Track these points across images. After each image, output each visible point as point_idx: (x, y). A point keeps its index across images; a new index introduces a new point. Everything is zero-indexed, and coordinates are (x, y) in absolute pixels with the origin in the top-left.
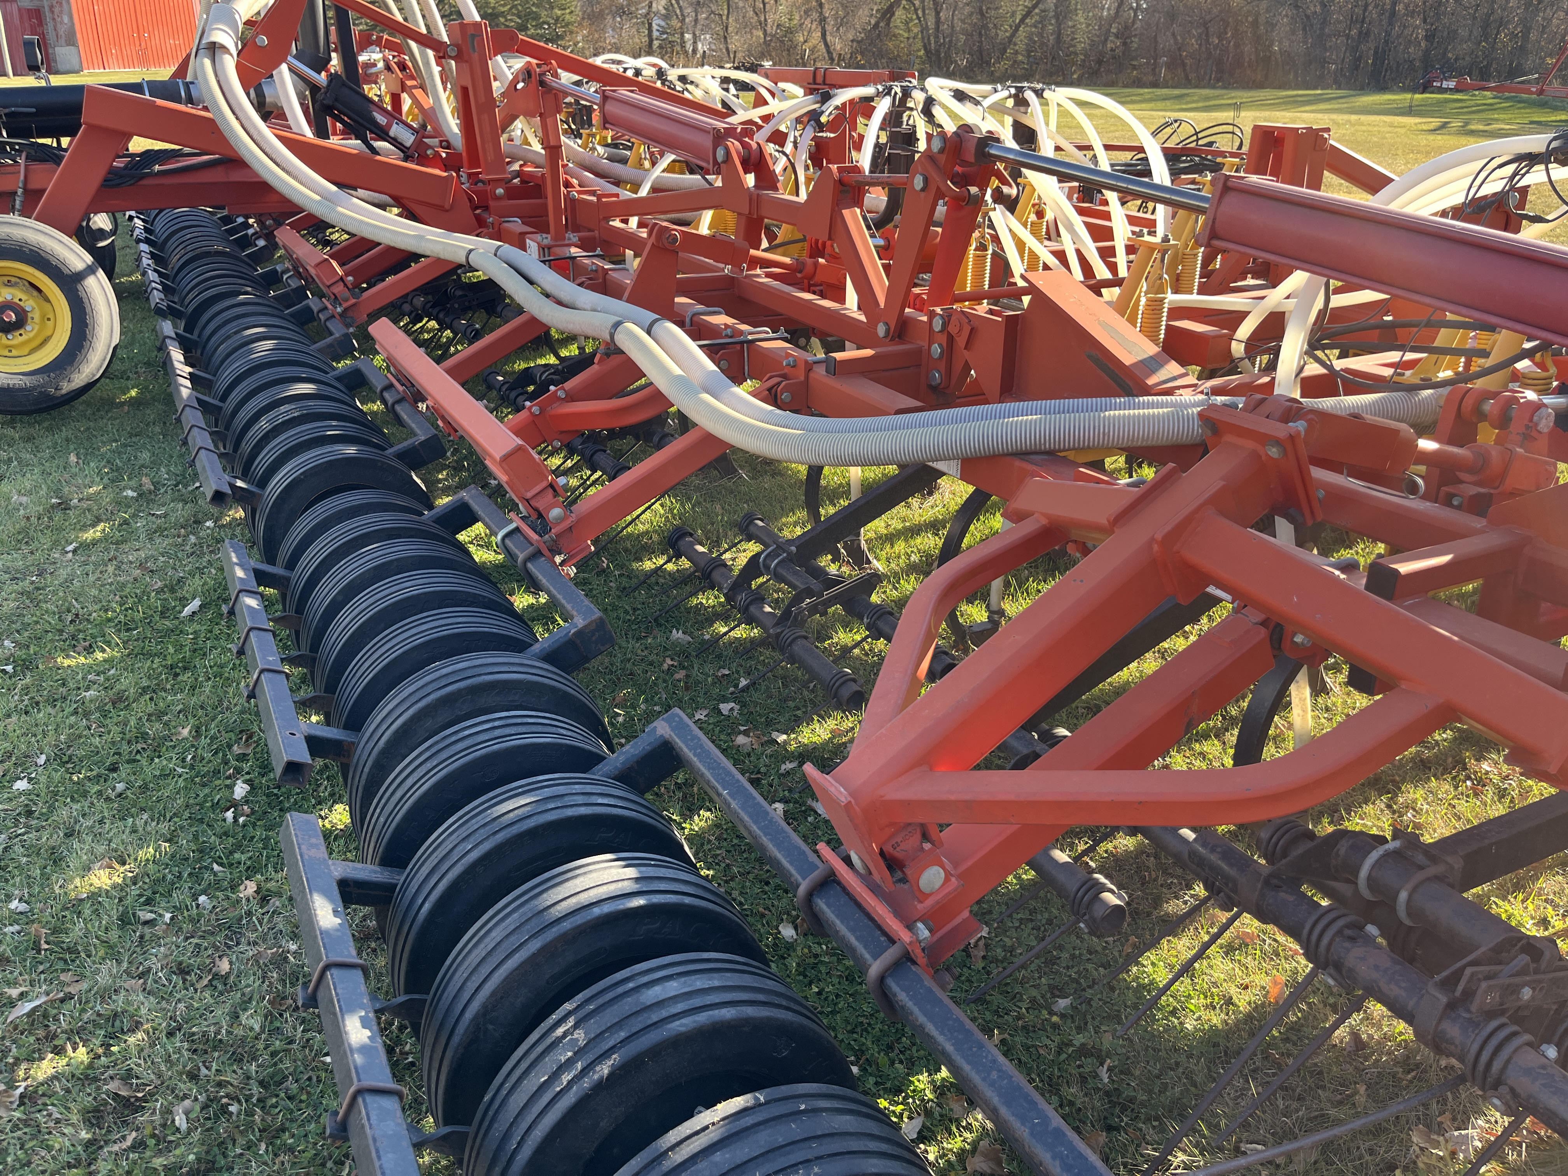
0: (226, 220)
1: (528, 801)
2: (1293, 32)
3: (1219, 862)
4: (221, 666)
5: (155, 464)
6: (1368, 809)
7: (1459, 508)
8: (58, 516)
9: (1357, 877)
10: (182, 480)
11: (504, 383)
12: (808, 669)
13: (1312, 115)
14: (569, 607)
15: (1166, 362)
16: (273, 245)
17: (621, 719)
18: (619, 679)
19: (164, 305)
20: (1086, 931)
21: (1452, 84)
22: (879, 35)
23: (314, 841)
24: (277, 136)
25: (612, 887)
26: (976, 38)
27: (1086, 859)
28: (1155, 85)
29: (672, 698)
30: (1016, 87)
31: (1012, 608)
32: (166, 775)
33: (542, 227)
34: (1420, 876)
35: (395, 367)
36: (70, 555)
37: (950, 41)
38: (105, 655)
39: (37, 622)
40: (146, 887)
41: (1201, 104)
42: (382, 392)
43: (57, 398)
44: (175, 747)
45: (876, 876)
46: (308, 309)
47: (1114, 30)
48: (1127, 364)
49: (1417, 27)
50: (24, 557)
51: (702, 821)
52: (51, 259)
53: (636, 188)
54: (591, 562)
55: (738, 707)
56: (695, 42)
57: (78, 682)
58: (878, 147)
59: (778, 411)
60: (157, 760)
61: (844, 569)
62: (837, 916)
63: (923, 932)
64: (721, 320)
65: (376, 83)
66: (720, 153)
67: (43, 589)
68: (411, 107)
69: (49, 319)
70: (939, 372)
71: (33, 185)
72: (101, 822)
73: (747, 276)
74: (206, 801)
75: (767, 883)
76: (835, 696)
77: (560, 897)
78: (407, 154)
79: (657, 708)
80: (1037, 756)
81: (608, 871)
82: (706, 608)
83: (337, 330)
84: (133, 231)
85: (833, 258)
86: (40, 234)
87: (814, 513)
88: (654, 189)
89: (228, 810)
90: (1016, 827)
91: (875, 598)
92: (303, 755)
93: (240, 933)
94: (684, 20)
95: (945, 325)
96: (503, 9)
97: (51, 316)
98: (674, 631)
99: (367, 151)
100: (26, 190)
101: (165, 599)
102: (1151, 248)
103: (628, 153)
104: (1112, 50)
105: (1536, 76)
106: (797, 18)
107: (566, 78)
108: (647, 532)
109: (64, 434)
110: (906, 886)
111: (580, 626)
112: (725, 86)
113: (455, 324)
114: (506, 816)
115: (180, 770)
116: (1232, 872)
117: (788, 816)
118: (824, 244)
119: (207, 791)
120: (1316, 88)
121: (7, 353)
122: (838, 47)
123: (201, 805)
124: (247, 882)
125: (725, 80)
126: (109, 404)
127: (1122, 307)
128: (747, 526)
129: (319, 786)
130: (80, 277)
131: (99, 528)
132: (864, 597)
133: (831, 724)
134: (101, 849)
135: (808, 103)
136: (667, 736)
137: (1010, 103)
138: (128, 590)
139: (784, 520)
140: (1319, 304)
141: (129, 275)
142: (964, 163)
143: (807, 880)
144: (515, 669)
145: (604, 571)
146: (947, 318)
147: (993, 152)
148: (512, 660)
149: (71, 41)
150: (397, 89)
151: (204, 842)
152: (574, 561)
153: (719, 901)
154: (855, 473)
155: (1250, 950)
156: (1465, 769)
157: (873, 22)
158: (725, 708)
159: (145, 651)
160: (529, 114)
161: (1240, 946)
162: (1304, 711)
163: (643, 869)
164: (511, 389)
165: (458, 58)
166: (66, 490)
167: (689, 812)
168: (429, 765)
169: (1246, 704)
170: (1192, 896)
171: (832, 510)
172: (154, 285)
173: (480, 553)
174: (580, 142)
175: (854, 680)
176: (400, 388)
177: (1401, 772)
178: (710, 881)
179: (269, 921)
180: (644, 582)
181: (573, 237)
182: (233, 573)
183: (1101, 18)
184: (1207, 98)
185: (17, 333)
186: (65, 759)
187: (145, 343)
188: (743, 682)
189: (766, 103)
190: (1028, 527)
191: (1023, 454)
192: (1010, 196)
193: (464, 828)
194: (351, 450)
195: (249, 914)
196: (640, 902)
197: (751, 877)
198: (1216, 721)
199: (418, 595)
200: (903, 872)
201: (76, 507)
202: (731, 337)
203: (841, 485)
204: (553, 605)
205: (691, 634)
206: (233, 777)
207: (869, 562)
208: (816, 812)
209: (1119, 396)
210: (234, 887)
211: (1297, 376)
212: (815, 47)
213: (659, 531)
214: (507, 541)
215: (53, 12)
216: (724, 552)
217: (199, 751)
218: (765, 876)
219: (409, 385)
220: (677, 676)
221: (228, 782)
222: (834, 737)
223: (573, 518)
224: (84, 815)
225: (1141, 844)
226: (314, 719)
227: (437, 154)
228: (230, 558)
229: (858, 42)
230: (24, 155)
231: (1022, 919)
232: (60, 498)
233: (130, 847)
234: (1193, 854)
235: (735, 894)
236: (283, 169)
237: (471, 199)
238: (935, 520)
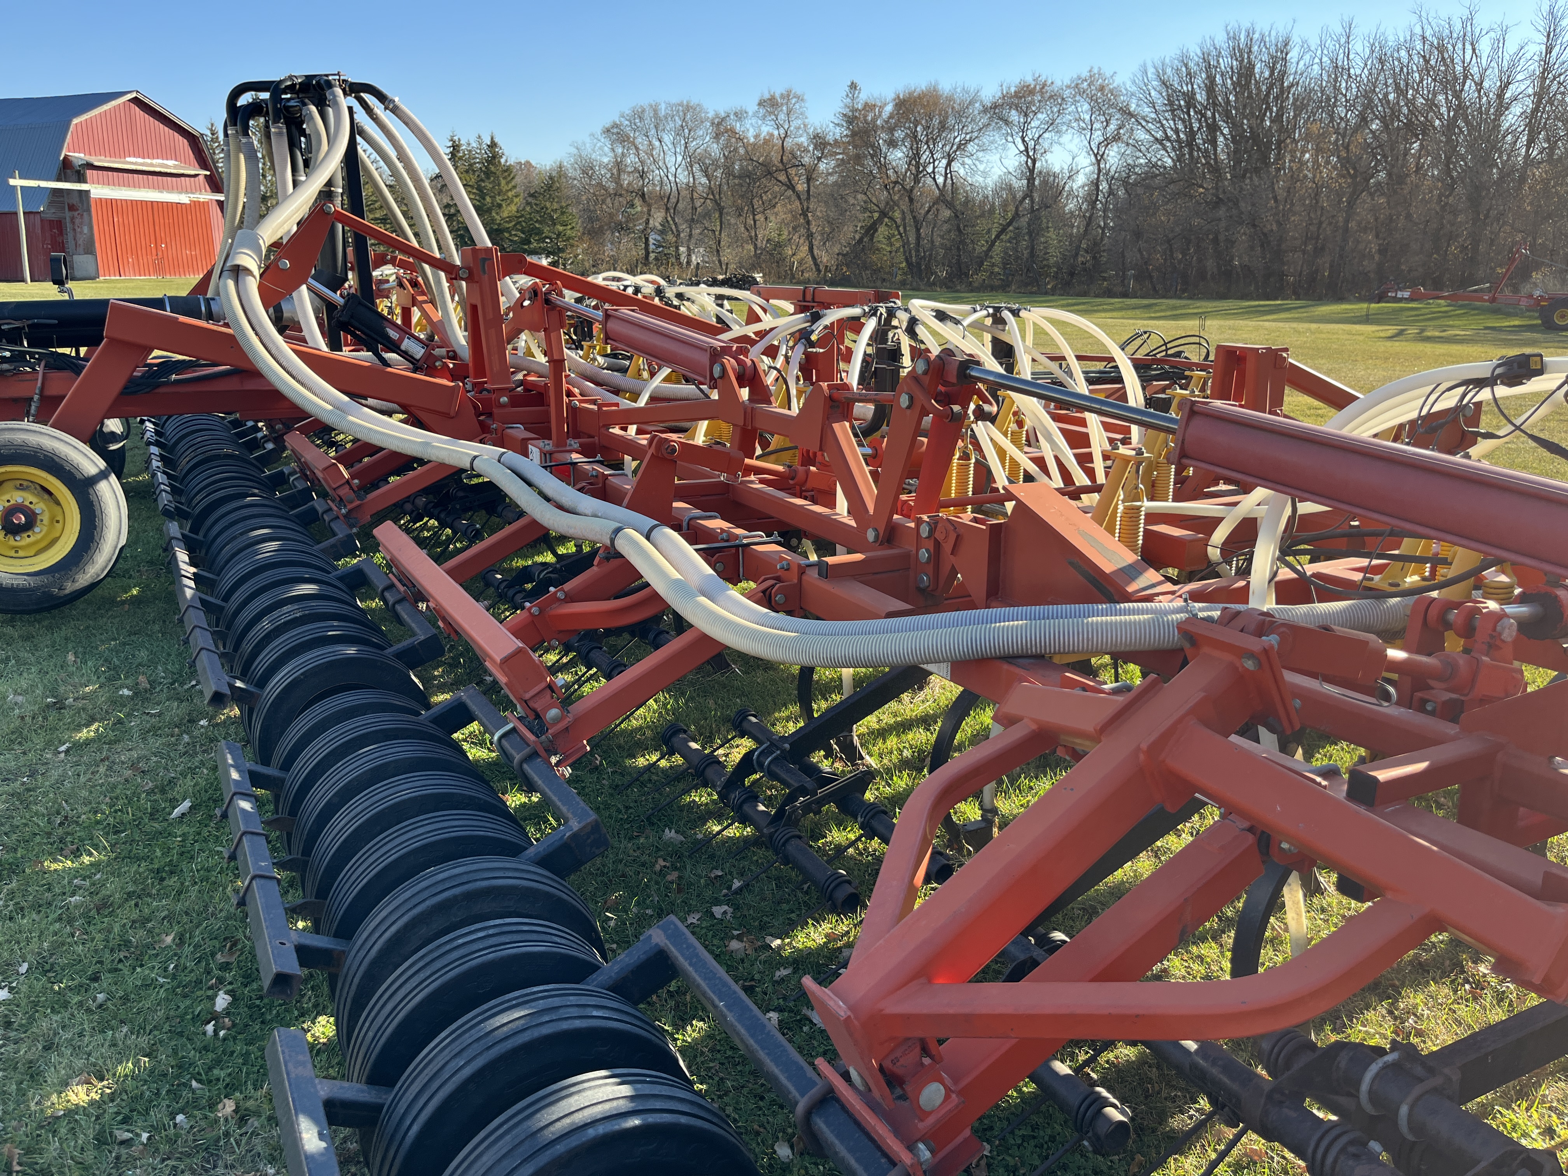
0: (236, 424)
1: (522, 1013)
2: (1252, 248)
3: (1221, 1076)
4: (208, 870)
5: (152, 663)
6: (1370, 1015)
7: (1432, 713)
8: (53, 715)
9: (1358, 1090)
10: (178, 678)
11: (503, 581)
12: (802, 870)
13: (1274, 324)
14: (564, 809)
15: (1145, 570)
16: (281, 446)
17: (612, 923)
18: (610, 881)
19: (171, 507)
20: (1090, 1149)
21: (1406, 294)
22: (863, 249)
23: (301, 1057)
24: (294, 351)
25: (607, 1106)
26: (954, 252)
27: (1088, 1070)
28: (1125, 295)
29: (664, 901)
30: (993, 307)
31: (1007, 805)
32: (149, 985)
33: (543, 433)
34: (1417, 1090)
35: (397, 568)
36: (63, 755)
37: (931, 255)
38: (92, 859)
39: (26, 825)
40: (124, 1104)
41: (1169, 313)
42: (383, 591)
43: (61, 597)
44: (157, 955)
45: (876, 1094)
46: (313, 510)
47: (1084, 246)
48: (1107, 571)
49: (1370, 242)
50: (17, 758)
51: (695, 1031)
52: (65, 464)
53: (635, 397)
54: (584, 759)
55: (731, 910)
56: (689, 255)
57: (64, 887)
58: (867, 361)
59: (773, 614)
60: (139, 970)
61: (837, 765)
62: (837, 1136)
63: (925, 1154)
64: (717, 524)
65: (388, 297)
66: (717, 370)
67: (34, 790)
68: (420, 319)
69: (58, 522)
70: (927, 575)
71: (52, 391)
72: (81, 1035)
73: (742, 482)
74: (186, 1014)
75: (762, 1098)
76: (830, 898)
77: (555, 1117)
78: (416, 365)
79: (649, 912)
80: (1035, 964)
81: (603, 1089)
82: (699, 806)
83: (341, 531)
84: (143, 434)
85: (823, 466)
86: (55, 441)
87: (807, 710)
88: (653, 399)
89: (209, 1022)
90: (1014, 1041)
91: (869, 796)
92: (292, 966)
93: (217, 1155)
94: (679, 235)
95: (932, 532)
96: (507, 225)
97: (60, 518)
98: (667, 830)
99: (377, 362)
100: (42, 397)
101: (155, 801)
102: (1126, 460)
103: (627, 363)
104: (1082, 263)
105: (1488, 285)
106: (786, 233)
107: (570, 296)
108: (640, 728)
109: (63, 634)
110: (906, 1104)
111: (575, 829)
112: (720, 302)
113: (456, 523)
114: (500, 1030)
115: (161, 980)
116: (1235, 1087)
117: (783, 1026)
118: (815, 454)
119: (188, 1002)
120: (1276, 299)
121: (13, 554)
122: (825, 260)
123: (182, 1017)
124: (226, 1101)
125: (720, 298)
126: (112, 602)
127: (1102, 515)
128: (741, 722)
129: (303, 996)
130: (92, 481)
131: (93, 728)
132: (858, 795)
133: (826, 927)
134: (79, 1063)
135: (798, 321)
136: (662, 944)
137: (989, 321)
138: (118, 791)
139: (777, 715)
140: (1288, 511)
141: (137, 476)
142: (946, 383)
143: (806, 1098)
144: (510, 874)
145: (596, 768)
146: (934, 525)
147: (973, 373)
148: (508, 865)
149: (90, 250)
150: (407, 303)
151: (183, 1057)
152: (570, 761)
153: (715, 1120)
154: (847, 673)
155: (1258, 1168)
156: (1463, 972)
157: (857, 237)
158: (718, 911)
159: (132, 854)
160: (534, 329)
161: (1249, 1164)
162: (1299, 914)
163: (639, 1086)
164: (510, 586)
165: (469, 280)
166: (62, 689)
167: (681, 1022)
168: (422, 976)
169: (1241, 905)
170: (1197, 1110)
171: (824, 705)
172: (162, 487)
173: (474, 751)
174: (581, 353)
175: (849, 882)
176: (402, 589)
177: (1400, 977)
178: (703, 1097)
179: (248, 1143)
180: (637, 780)
181: (574, 443)
182: (228, 775)
183: (1071, 235)
184: (1175, 308)
185: (25, 535)
186: (47, 967)
187: (149, 543)
188: (737, 884)
189: (758, 320)
190: (1017, 733)
191: (1011, 658)
192: (990, 413)
193: (457, 1043)
194: (351, 651)
195: (227, 1134)
196: (636, 1122)
197: (745, 1091)
198: (1213, 923)
199: (416, 797)
200: (903, 1089)
201: (70, 707)
202: (727, 541)
203: (832, 679)
204: (545, 803)
205: (683, 833)
206: (215, 988)
207: (861, 758)
208: (811, 1022)
209: (1101, 603)
210: (212, 1105)
211: (1270, 581)
212: (802, 259)
213: (652, 726)
214: (504, 741)
215: (73, 223)
216: (718, 748)
217: (182, 961)
218: (759, 1091)
219: (410, 585)
220: (669, 878)
221: (210, 993)
222: (829, 942)
223: (570, 718)
224: (63, 1027)
225: (1142, 1054)
226: (301, 925)
227: (445, 365)
228: (226, 760)
229: (844, 255)
230: (43, 364)
231: (1024, 1136)
232: (55, 697)
233: (108, 1062)
234: (1194, 1066)
235: (729, 1110)
236: (298, 381)
237: (475, 407)
238: (927, 715)
